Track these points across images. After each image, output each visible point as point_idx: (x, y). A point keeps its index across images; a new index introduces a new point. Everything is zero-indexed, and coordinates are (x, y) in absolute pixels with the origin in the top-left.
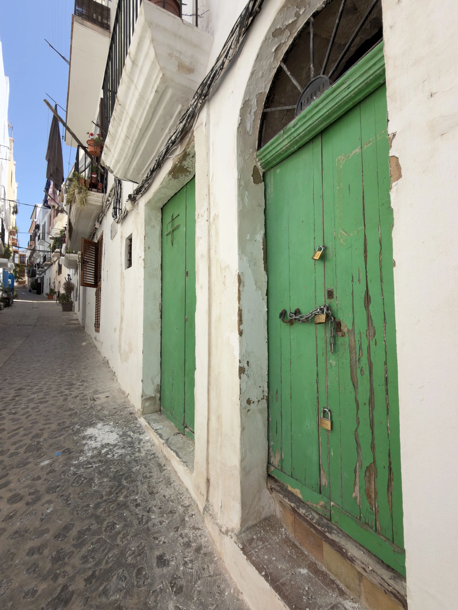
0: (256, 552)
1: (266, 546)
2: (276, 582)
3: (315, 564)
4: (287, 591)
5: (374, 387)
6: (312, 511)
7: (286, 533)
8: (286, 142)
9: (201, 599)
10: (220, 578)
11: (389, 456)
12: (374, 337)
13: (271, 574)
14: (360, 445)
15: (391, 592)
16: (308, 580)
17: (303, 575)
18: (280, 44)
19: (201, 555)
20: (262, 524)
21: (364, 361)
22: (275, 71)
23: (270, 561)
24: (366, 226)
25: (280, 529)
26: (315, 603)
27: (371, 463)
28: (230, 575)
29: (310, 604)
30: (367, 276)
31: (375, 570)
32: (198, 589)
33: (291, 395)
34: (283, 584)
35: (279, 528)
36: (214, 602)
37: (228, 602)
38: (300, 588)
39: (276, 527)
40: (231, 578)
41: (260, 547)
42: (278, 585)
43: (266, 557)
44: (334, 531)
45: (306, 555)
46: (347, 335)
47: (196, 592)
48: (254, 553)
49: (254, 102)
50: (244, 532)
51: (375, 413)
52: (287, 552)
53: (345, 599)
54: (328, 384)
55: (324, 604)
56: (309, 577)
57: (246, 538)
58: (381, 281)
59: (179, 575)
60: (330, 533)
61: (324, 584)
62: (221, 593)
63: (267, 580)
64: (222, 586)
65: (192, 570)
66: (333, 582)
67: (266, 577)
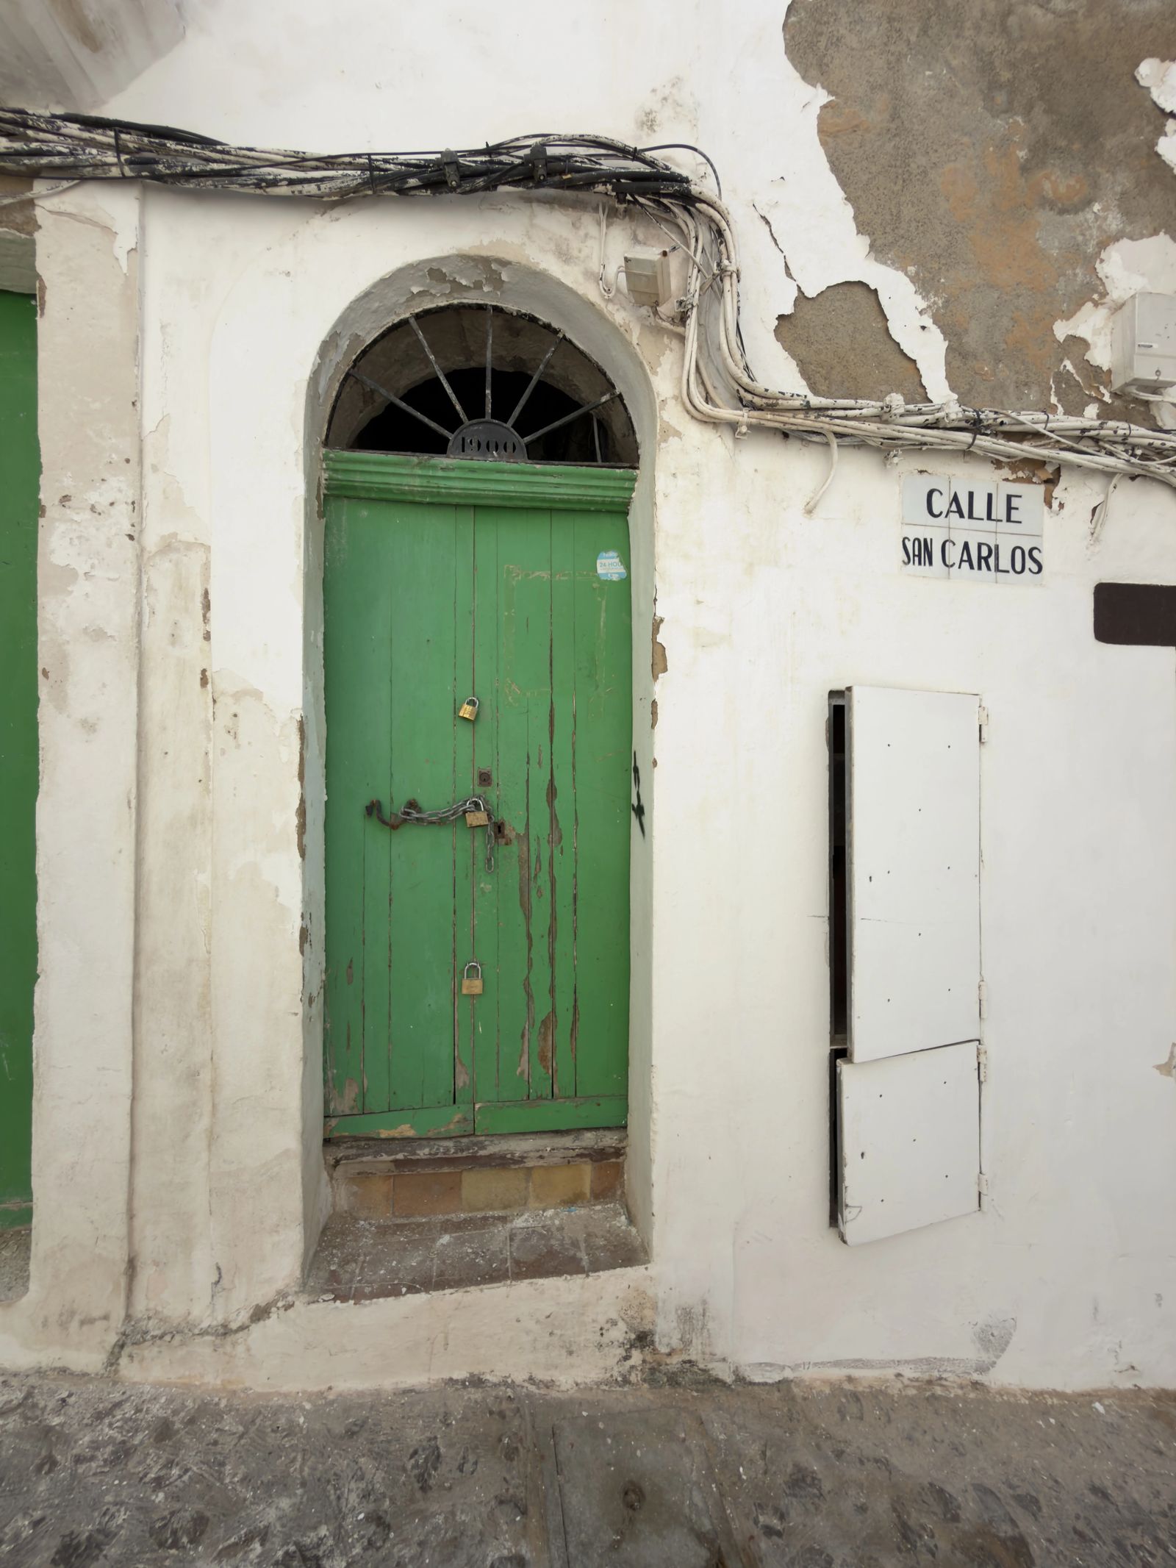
0: (360, 1281)
1: (364, 1262)
2: (430, 1281)
3: (448, 1220)
4: (453, 1275)
5: (557, 910)
6: (437, 1142)
7: (370, 1224)
8: (417, 482)
9: (262, 1482)
10: (265, 1417)
11: (575, 993)
12: (560, 843)
13: (414, 1281)
14: (532, 996)
15: (577, 1155)
16: (460, 1242)
17: (449, 1244)
18: (427, 291)
19: (183, 1433)
20: (324, 1241)
21: (544, 878)
22: (396, 320)
23: (394, 1272)
24: (554, 689)
25: (357, 1226)
26: (494, 1253)
27: (549, 1013)
28: (279, 1394)
29: (489, 1260)
30: (552, 760)
31: (556, 1146)
32: (236, 1479)
33: (390, 961)
34: (441, 1274)
35: (354, 1226)
36: (293, 1455)
37: (318, 1426)
38: (462, 1258)
39: (347, 1229)
40: (286, 1395)
41: (357, 1271)
42: (436, 1281)
43: (382, 1272)
44: (487, 1143)
45: (425, 1223)
46: (515, 842)
47: (239, 1488)
48: (358, 1285)
49: (344, 344)
50: (309, 1276)
51: (558, 946)
52: (400, 1242)
53: (511, 1221)
54: (476, 922)
55: (501, 1245)
56: (455, 1238)
57: (321, 1281)
58: (574, 767)
59: (166, 1513)
60: (484, 1148)
61: (480, 1229)
62: (291, 1431)
63: (418, 1291)
64: (282, 1422)
65: (189, 1473)
66: (485, 1219)
67: (412, 1290)
